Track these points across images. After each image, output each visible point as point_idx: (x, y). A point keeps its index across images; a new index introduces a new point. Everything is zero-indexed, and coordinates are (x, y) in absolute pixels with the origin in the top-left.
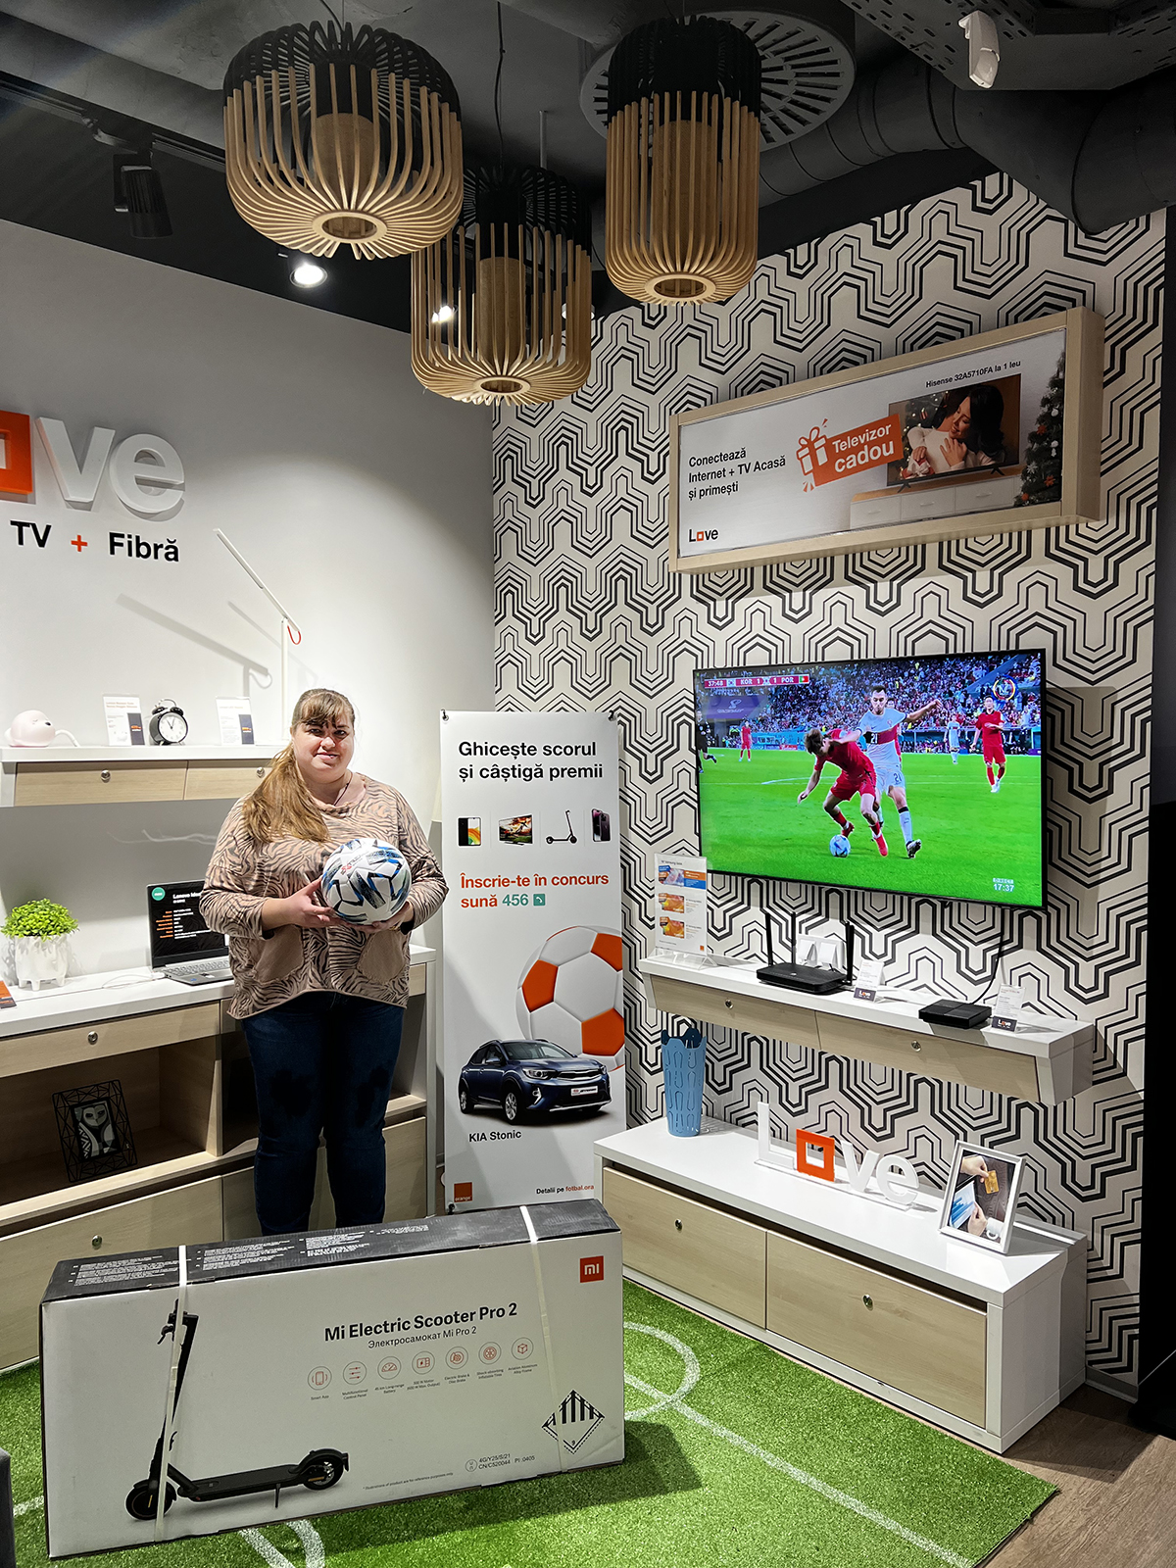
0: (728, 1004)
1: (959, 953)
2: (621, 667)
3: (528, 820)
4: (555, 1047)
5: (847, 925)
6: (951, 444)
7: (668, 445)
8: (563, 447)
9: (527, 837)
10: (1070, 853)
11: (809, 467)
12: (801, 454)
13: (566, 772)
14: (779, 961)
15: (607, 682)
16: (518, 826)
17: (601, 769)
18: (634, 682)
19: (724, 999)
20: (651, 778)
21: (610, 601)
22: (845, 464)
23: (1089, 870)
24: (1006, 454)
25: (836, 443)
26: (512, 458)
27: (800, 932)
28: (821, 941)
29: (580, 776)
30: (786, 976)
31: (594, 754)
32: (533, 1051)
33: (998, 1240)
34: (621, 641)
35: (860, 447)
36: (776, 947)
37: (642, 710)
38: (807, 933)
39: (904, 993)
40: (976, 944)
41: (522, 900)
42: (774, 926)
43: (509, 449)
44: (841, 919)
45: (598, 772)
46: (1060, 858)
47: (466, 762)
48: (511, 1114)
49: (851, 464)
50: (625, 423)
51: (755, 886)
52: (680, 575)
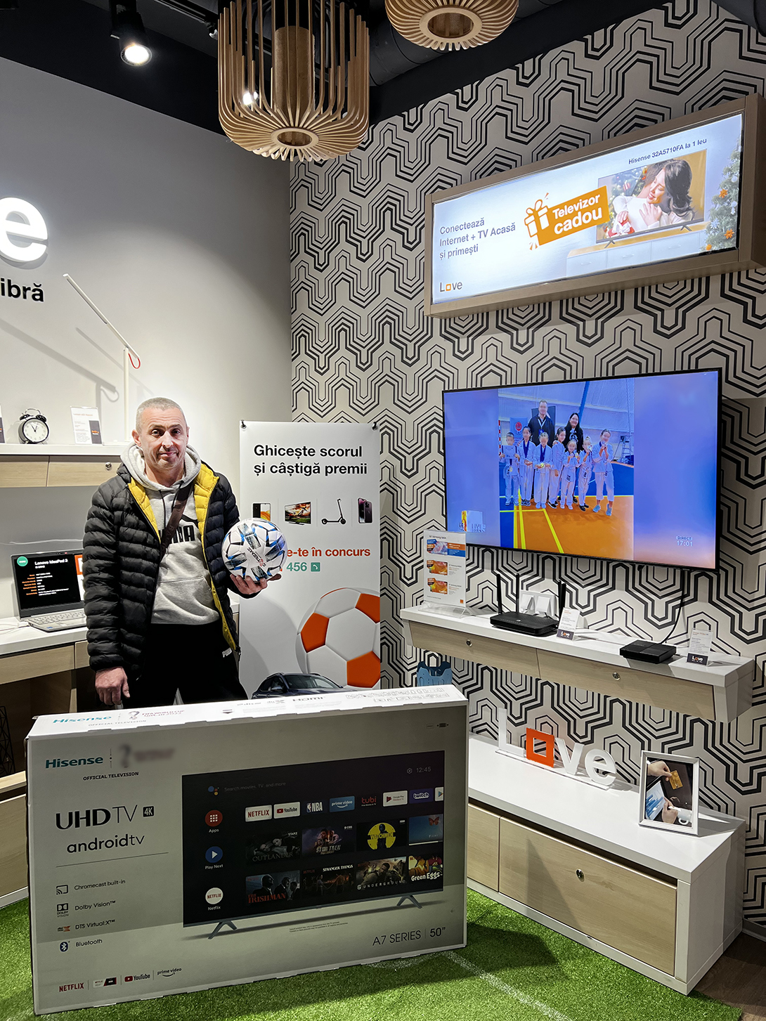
0: (469, 643)
1: (646, 604)
2: (387, 390)
3: (307, 505)
4: (326, 679)
5: (559, 584)
6: (648, 209)
7: (424, 220)
8: (343, 225)
9: (307, 519)
10: (737, 528)
11: (534, 229)
12: (527, 221)
13: (338, 469)
14: (507, 611)
15: (376, 402)
16: (299, 511)
17: (365, 467)
18: (396, 401)
19: (464, 639)
20: (409, 474)
22: (563, 227)
23: (752, 541)
24: (693, 213)
25: (555, 211)
26: (305, 235)
27: (522, 589)
28: (539, 595)
29: (349, 472)
30: (513, 622)
31: (360, 455)
32: (308, 682)
33: (690, 825)
34: (387, 371)
35: (575, 214)
36: (504, 600)
37: (403, 423)
38: (527, 589)
39: (603, 634)
40: (660, 598)
41: (302, 567)
42: (503, 585)
43: (302, 228)
44: (554, 579)
45: (363, 470)
46: (729, 531)
47: (260, 460)
49: (567, 227)
50: (390, 205)
51: (488, 554)
52: (432, 319)
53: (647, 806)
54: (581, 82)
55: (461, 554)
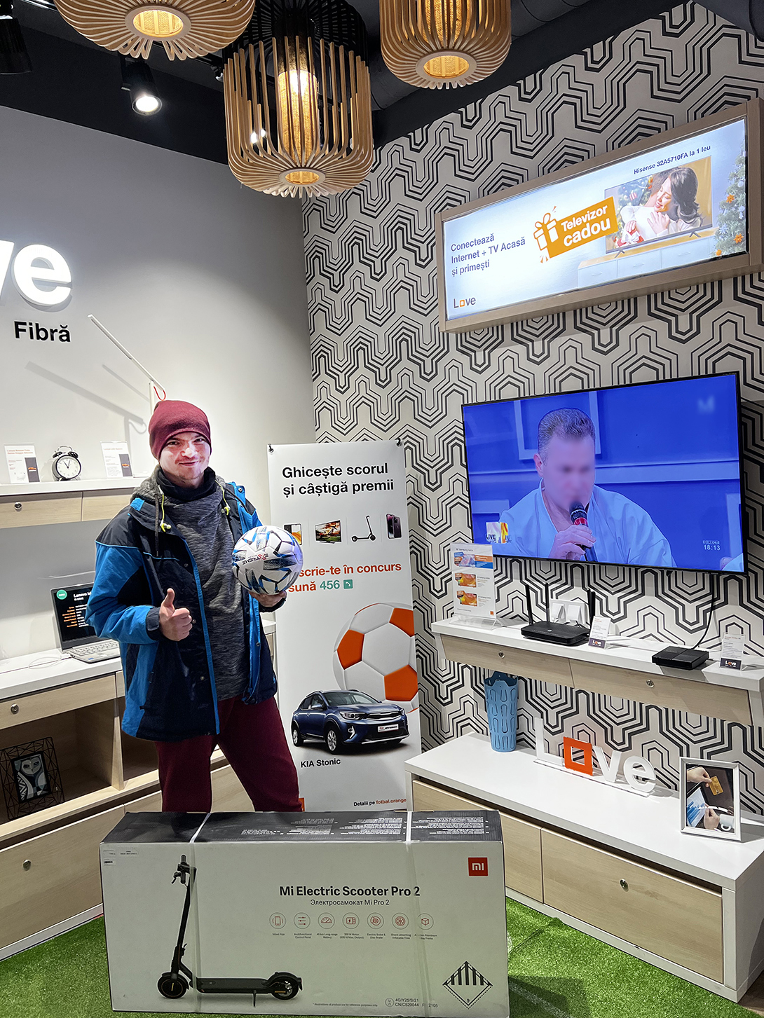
0: (501, 655)
1: (677, 609)
2: (407, 406)
3: (337, 524)
4: (365, 695)
5: (588, 592)
6: (656, 216)
7: (434, 237)
8: (356, 246)
9: (337, 537)
11: (543, 243)
12: (537, 235)
13: (365, 487)
14: (537, 620)
15: (397, 418)
16: (330, 529)
17: (392, 483)
18: (417, 417)
19: (497, 651)
20: (433, 487)
21: (397, 358)
22: (572, 239)
24: (701, 219)
25: (564, 224)
26: (319, 257)
27: (552, 598)
28: (569, 603)
29: (376, 489)
30: (544, 633)
31: (386, 472)
32: (347, 699)
33: (732, 831)
34: (406, 387)
35: (584, 225)
36: (535, 609)
37: (424, 438)
38: (557, 598)
39: (635, 641)
40: (690, 602)
41: (335, 585)
42: (532, 594)
43: (316, 251)
44: (583, 587)
45: (390, 486)
46: (756, 533)
47: (288, 482)
48: (332, 747)
49: (577, 239)
50: (401, 225)
51: (515, 564)
52: (448, 334)
53: (689, 813)
54: (583, 95)
55: (489, 566)
